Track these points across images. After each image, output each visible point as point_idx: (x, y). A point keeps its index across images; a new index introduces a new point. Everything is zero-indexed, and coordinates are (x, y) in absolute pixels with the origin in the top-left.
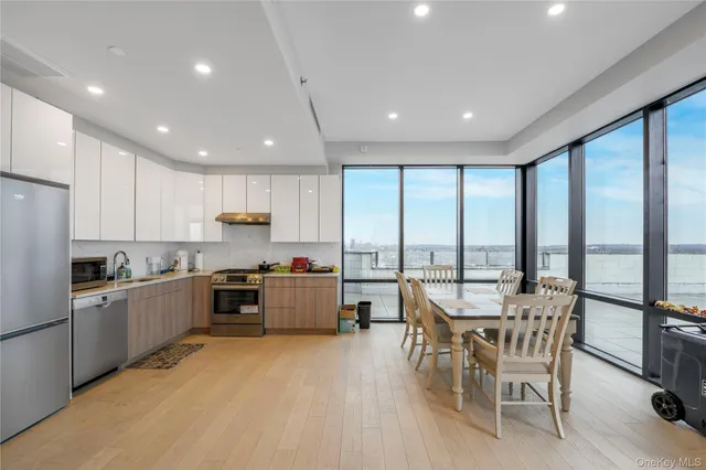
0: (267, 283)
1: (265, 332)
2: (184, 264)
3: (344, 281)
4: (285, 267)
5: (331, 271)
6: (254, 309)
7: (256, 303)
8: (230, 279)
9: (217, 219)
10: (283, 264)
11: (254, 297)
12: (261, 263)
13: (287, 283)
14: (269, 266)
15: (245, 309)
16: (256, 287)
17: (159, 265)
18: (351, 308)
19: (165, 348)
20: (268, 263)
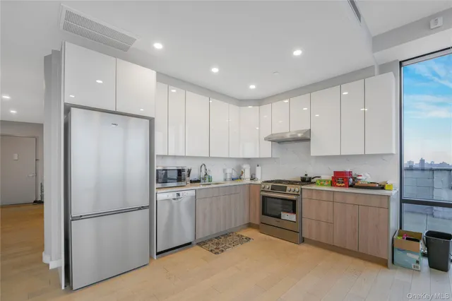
0: (305, 195)
1: (303, 240)
2: (247, 175)
3: (402, 201)
4: (325, 181)
5: (383, 188)
6: (292, 217)
7: (294, 212)
8: (273, 188)
9: (266, 139)
10: (324, 177)
11: (292, 206)
12: (303, 176)
13: (324, 196)
14: (310, 179)
15: (285, 216)
16: (294, 197)
17: (231, 174)
18: (414, 238)
19: (226, 235)
20: (309, 176)
